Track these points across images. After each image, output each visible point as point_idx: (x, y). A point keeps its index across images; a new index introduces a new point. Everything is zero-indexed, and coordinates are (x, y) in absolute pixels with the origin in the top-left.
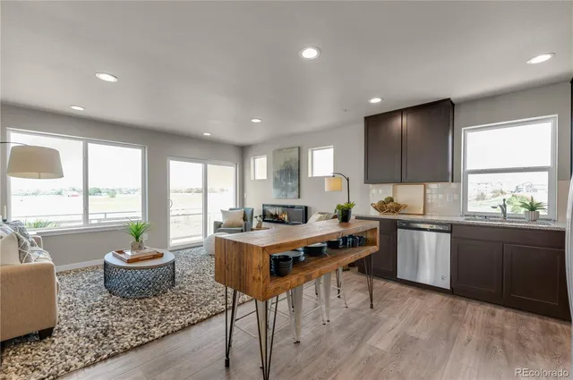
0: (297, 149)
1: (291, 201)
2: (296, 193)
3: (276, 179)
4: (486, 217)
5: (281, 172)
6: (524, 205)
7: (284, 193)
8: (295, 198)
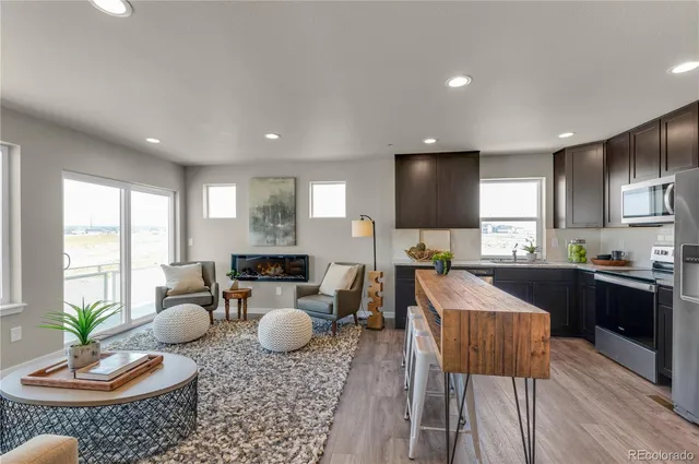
0: (292, 180)
1: (282, 249)
2: (290, 239)
3: (255, 220)
4: (501, 259)
5: (264, 210)
6: (526, 248)
7: (270, 238)
8: (288, 245)
